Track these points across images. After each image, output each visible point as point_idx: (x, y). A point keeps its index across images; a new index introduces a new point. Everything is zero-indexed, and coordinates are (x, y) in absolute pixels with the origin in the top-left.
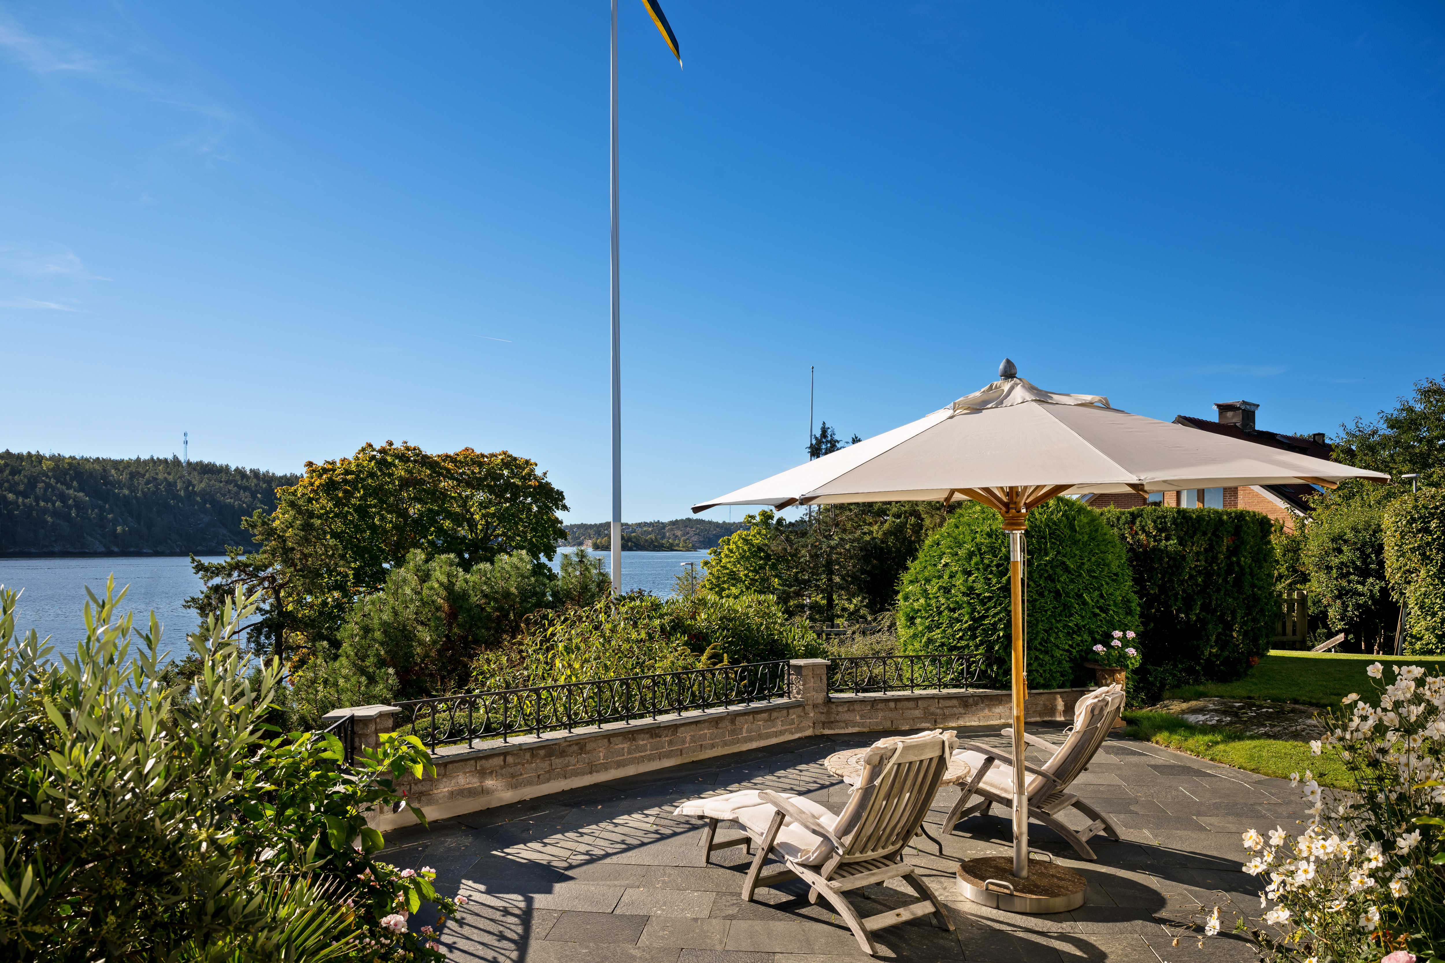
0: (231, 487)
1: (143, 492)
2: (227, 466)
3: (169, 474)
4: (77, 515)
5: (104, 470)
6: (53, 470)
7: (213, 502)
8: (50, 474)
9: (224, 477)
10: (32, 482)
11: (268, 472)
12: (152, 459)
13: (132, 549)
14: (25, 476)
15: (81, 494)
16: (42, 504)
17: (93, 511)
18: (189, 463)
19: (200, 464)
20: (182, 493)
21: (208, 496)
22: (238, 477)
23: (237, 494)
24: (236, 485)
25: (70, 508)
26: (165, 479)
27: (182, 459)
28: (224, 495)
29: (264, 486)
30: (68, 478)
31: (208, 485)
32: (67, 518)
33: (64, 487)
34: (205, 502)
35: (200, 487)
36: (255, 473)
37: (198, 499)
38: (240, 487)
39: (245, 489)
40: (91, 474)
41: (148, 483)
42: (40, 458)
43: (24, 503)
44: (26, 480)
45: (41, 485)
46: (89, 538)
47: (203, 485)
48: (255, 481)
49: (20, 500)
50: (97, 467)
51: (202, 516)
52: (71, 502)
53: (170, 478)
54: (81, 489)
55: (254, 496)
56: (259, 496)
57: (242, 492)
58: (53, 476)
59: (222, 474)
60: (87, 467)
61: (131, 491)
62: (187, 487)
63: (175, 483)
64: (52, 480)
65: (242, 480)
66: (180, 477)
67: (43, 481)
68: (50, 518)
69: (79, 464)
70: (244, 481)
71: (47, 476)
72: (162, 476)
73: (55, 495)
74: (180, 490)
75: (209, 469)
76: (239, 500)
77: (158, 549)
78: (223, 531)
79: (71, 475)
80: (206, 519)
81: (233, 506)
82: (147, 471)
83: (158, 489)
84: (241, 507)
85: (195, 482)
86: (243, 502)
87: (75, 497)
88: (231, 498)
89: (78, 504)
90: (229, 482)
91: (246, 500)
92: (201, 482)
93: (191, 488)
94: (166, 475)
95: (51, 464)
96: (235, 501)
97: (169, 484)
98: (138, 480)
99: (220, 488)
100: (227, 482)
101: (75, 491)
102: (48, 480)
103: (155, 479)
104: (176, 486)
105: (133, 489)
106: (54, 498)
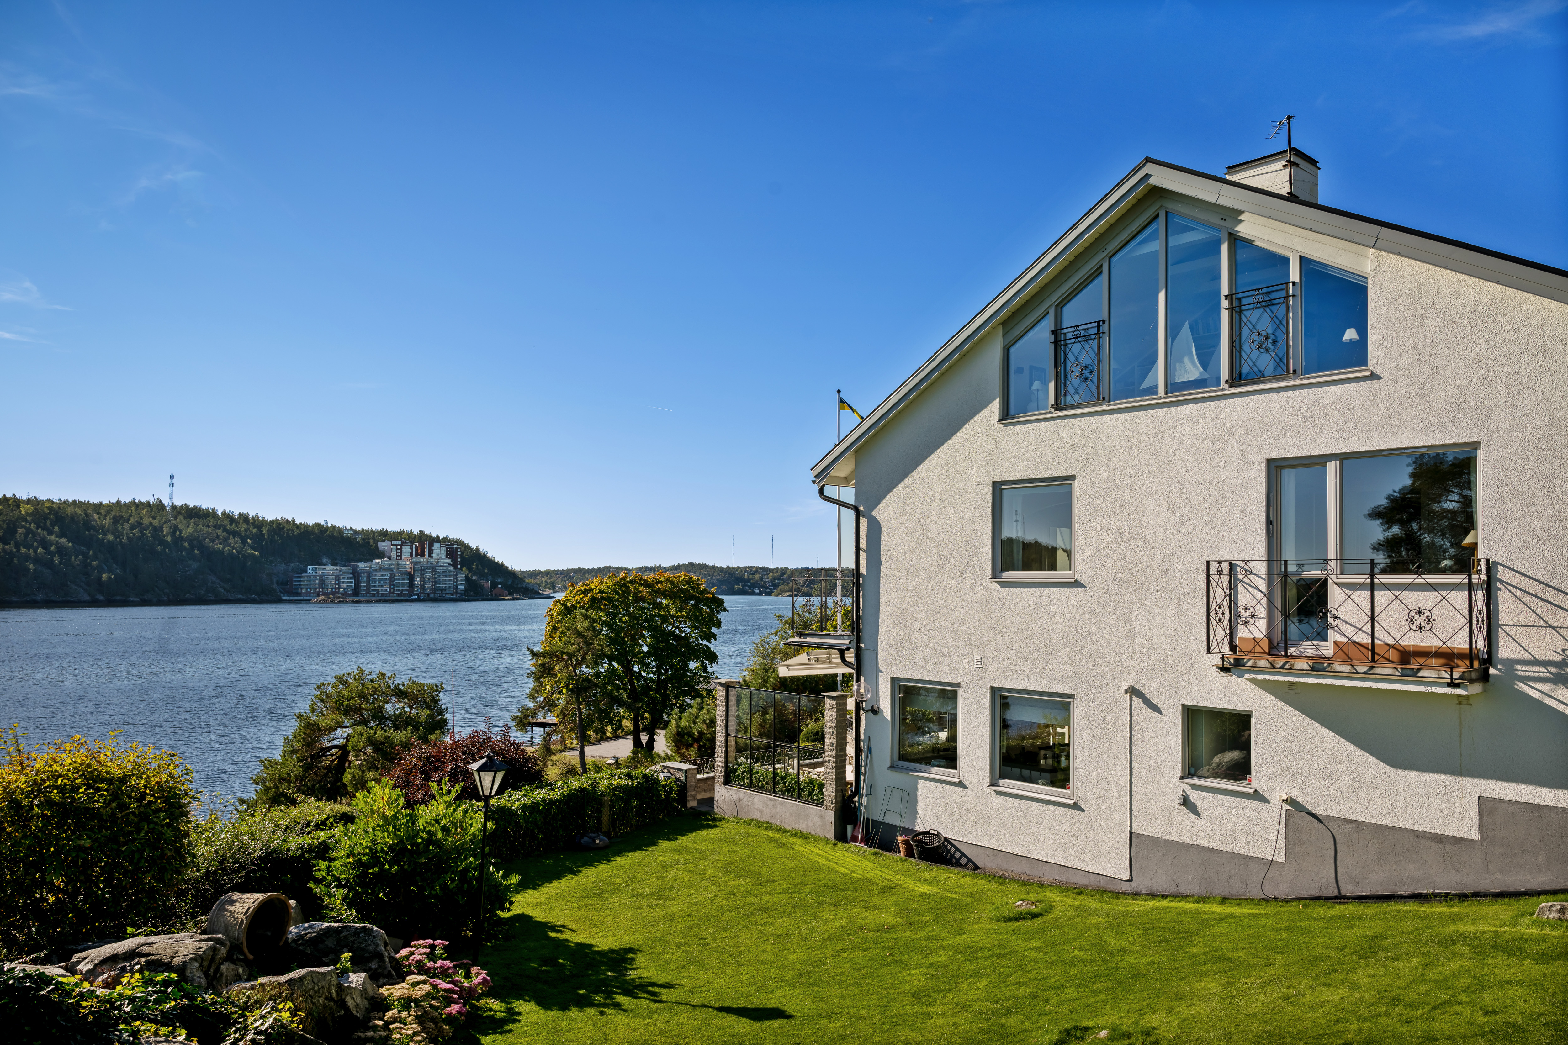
0: (219, 532)
1: (128, 538)
2: (214, 509)
3: (154, 518)
4: (60, 563)
5: (87, 515)
6: (32, 514)
7: (202, 547)
8: (29, 518)
9: (212, 522)
10: (11, 528)
11: (257, 516)
12: (134, 502)
13: (119, 598)
14: (3, 521)
15: (63, 540)
16: (23, 550)
17: (76, 557)
18: (174, 507)
19: (185, 507)
20: (169, 539)
21: (196, 542)
22: (226, 522)
23: (226, 539)
24: (225, 530)
25: (53, 554)
26: (151, 523)
27: (166, 502)
28: (213, 541)
29: (255, 531)
30: (49, 523)
31: (196, 530)
32: (50, 565)
33: (45, 533)
34: (192, 548)
35: (187, 532)
36: (244, 518)
37: (186, 544)
38: (229, 532)
39: (235, 534)
40: (73, 518)
41: (133, 527)
42: (17, 502)
43: (4, 550)
44: (5, 526)
45: (21, 530)
46: (73, 586)
47: (190, 530)
48: (244, 526)
50: (79, 511)
51: (191, 562)
52: (53, 548)
53: (156, 523)
54: (62, 535)
55: (244, 542)
56: (249, 541)
57: (231, 537)
58: (33, 521)
59: (209, 519)
60: (68, 511)
61: (116, 537)
62: (174, 533)
63: (161, 528)
64: (32, 525)
65: (231, 525)
66: (165, 522)
67: (23, 527)
68: (31, 566)
69: (59, 508)
70: (233, 526)
71: (27, 521)
72: (146, 521)
73: (36, 541)
74: (167, 535)
75: (196, 513)
76: (230, 545)
77: (145, 597)
78: (212, 578)
79: (51, 519)
80: (195, 565)
81: (223, 552)
82: (131, 516)
83: (143, 534)
84: (230, 553)
85: (181, 527)
86: (233, 548)
87: (57, 543)
88: (220, 544)
89: (60, 550)
90: (217, 527)
91: (236, 546)
92: (188, 527)
93: (178, 533)
94: (151, 519)
95: (30, 508)
96: (224, 547)
97: (155, 529)
98: (122, 525)
99: (208, 533)
100: (215, 527)
101: (57, 536)
102: (27, 525)
103: (140, 524)
104: (162, 531)
105: (117, 535)
106: (35, 544)
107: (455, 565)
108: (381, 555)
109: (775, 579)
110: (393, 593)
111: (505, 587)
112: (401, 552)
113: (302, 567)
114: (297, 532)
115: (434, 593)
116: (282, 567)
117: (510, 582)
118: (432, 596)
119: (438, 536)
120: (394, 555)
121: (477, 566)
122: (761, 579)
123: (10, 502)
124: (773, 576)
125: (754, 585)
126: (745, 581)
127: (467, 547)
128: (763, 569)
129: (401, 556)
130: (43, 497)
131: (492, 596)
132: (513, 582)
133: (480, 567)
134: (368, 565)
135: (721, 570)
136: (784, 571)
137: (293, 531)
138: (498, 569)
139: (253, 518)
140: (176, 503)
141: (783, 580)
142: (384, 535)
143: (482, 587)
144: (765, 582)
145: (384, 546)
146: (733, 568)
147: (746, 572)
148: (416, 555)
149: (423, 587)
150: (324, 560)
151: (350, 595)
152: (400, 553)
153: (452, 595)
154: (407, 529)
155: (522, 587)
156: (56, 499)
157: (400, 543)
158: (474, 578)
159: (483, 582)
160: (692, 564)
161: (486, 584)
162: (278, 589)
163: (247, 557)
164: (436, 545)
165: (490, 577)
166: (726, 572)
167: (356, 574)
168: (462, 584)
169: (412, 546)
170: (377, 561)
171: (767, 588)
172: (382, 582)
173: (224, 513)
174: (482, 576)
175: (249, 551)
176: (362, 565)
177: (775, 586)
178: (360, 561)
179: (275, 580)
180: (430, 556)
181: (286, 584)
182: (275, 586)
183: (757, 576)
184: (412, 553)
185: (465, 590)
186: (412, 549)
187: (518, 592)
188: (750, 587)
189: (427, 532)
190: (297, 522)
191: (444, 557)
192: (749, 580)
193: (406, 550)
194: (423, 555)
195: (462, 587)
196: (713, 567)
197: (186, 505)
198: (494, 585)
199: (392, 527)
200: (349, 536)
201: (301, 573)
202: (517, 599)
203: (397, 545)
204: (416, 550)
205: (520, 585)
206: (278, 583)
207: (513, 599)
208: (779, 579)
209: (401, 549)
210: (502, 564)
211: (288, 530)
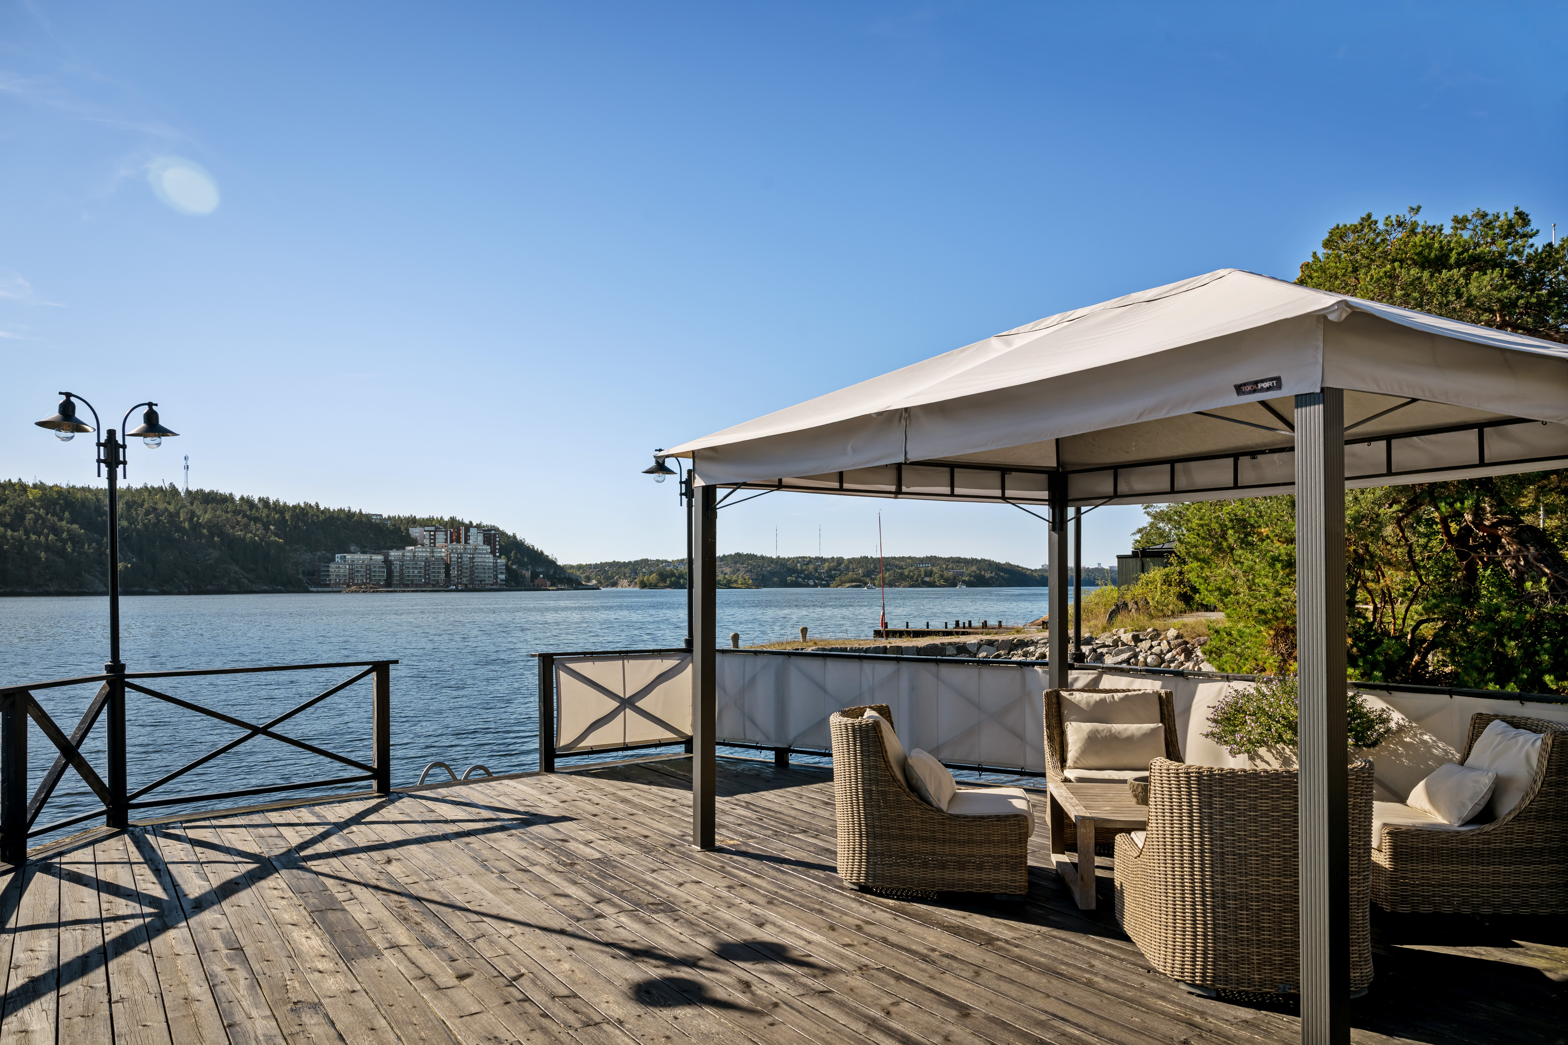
0: (239, 518)
1: (144, 524)
2: (231, 494)
3: (169, 503)
4: (73, 551)
5: (98, 500)
6: (40, 499)
7: (221, 534)
8: (37, 504)
9: (231, 507)
10: (19, 514)
11: (278, 501)
12: (146, 487)
13: (136, 589)
14: (11, 506)
15: (75, 526)
16: (33, 537)
17: (90, 545)
18: (188, 492)
19: (200, 492)
20: (187, 525)
21: (216, 528)
22: (245, 507)
23: (246, 526)
24: (245, 516)
25: (64, 542)
26: (166, 509)
27: (181, 488)
28: (233, 527)
29: (277, 516)
30: (58, 508)
31: (215, 516)
32: (62, 553)
33: (56, 519)
34: (212, 535)
35: (205, 518)
36: (265, 502)
37: (205, 531)
38: (250, 518)
39: (256, 520)
40: (84, 503)
41: (147, 513)
42: (23, 487)
43: (12, 536)
44: (13, 511)
45: (29, 516)
46: (87, 575)
47: (208, 516)
48: (266, 511)
49: (9, 533)
50: (90, 496)
51: (211, 550)
52: (64, 535)
53: (171, 508)
54: (72, 521)
55: (266, 528)
56: (272, 527)
57: (252, 523)
58: (42, 506)
59: (228, 504)
60: (79, 496)
61: (130, 524)
62: (191, 519)
63: (178, 514)
64: (42, 510)
65: (251, 510)
66: (181, 508)
67: (31, 512)
68: (43, 554)
69: (69, 492)
70: (254, 511)
71: (35, 507)
72: (161, 506)
73: (46, 527)
74: (184, 521)
75: (212, 498)
76: (251, 532)
77: (165, 588)
78: (235, 568)
79: (60, 504)
80: (216, 554)
81: (244, 539)
82: (144, 501)
83: (159, 521)
84: (253, 541)
85: (198, 512)
86: (255, 535)
87: (68, 531)
88: (241, 531)
89: (73, 538)
90: (236, 512)
91: (258, 533)
92: (206, 513)
93: (195, 519)
94: (165, 504)
95: (38, 493)
96: (246, 534)
97: (171, 515)
98: (136, 510)
99: (228, 520)
100: (234, 512)
101: (68, 523)
102: (36, 511)
103: (155, 509)
104: (179, 517)
105: (132, 521)
106: (46, 531)
107: (493, 552)
108: (414, 542)
109: (831, 570)
110: (428, 584)
111: (547, 576)
112: (435, 539)
113: (329, 555)
114: (322, 517)
115: (473, 583)
116: (307, 556)
117: (551, 572)
118: (470, 586)
119: (471, 522)
120: (427, 542)
121: (516, 554)
122: (816, 570)
123: (16, 487)
124: (829, 567)
125: (808, 577)
126: (799, 572)
127: (503, 534)
128: (818, 559)
129: (434, 543)
130: (49, 483)
131: (533, 586)
132: (555, 572)
133: (519, 556)
134: (400, 553)
135: (771, 560)
136: (840, 560)
137: (318, 517)
138: (537, 558)
139: (274, 503)
140: (190, 489)
141: (839, 570)
142: (413, 521)
143: (523, 576)
144: (820, 574)
145: (415, 532)
146: (784, 559)
147: (798, 562)
148: (452, 541)
149: (459, 576)
150: (352, 548)
151: (382, 586)
152: (433, 542)
153: (492, 585)
154: (437, 515)
155: (565, 578)
156: (64, 486)
157: (433, 528)
158: (514, 567)
159: (524, 572)
160: (738, 555)
161: (528, 574)
162: (305, 580)
163: (270, 544)
164: (473, 531)
165: (530, 567)
166: (777, 563)
167: (388, 563)
168: (502, 573)
169: (446, 532)
170: (410, 548)
171: (823, 580)
172: (416, 571)
173: (242, 498)
174: (522, 565)
175: (273, 538)
176: (394, 554)
177: (832, 578)
178: (391, 549)
179: (301, 570)
180: (466, 542)
181: (313, 574)
182: (301, 576)
183: (811, 567)
184: (446, 539)
185: (506, 580)
186: (446, 535)
187: (562, 583)
188: (803, 579)
189: (459, 518)
190: (322, 508)
191: (482, 543)
192: (802, 571)
193: (441, 536)
194: (458, 541)
195: (503, 577)
196: (762, 557)
197: (201, 490)
198: (535, 575)
199: (421, 514)
200: (378, 521)
201: (329, 563)
202: (562, 589)
203: (430, 531)
204: (451, 536)
205: (562, 576)
206: (303, 574)
207: (558, 590)
208: (835, 570)
209: (434, 535)
210: (542, 553)
211: (313, 516)
